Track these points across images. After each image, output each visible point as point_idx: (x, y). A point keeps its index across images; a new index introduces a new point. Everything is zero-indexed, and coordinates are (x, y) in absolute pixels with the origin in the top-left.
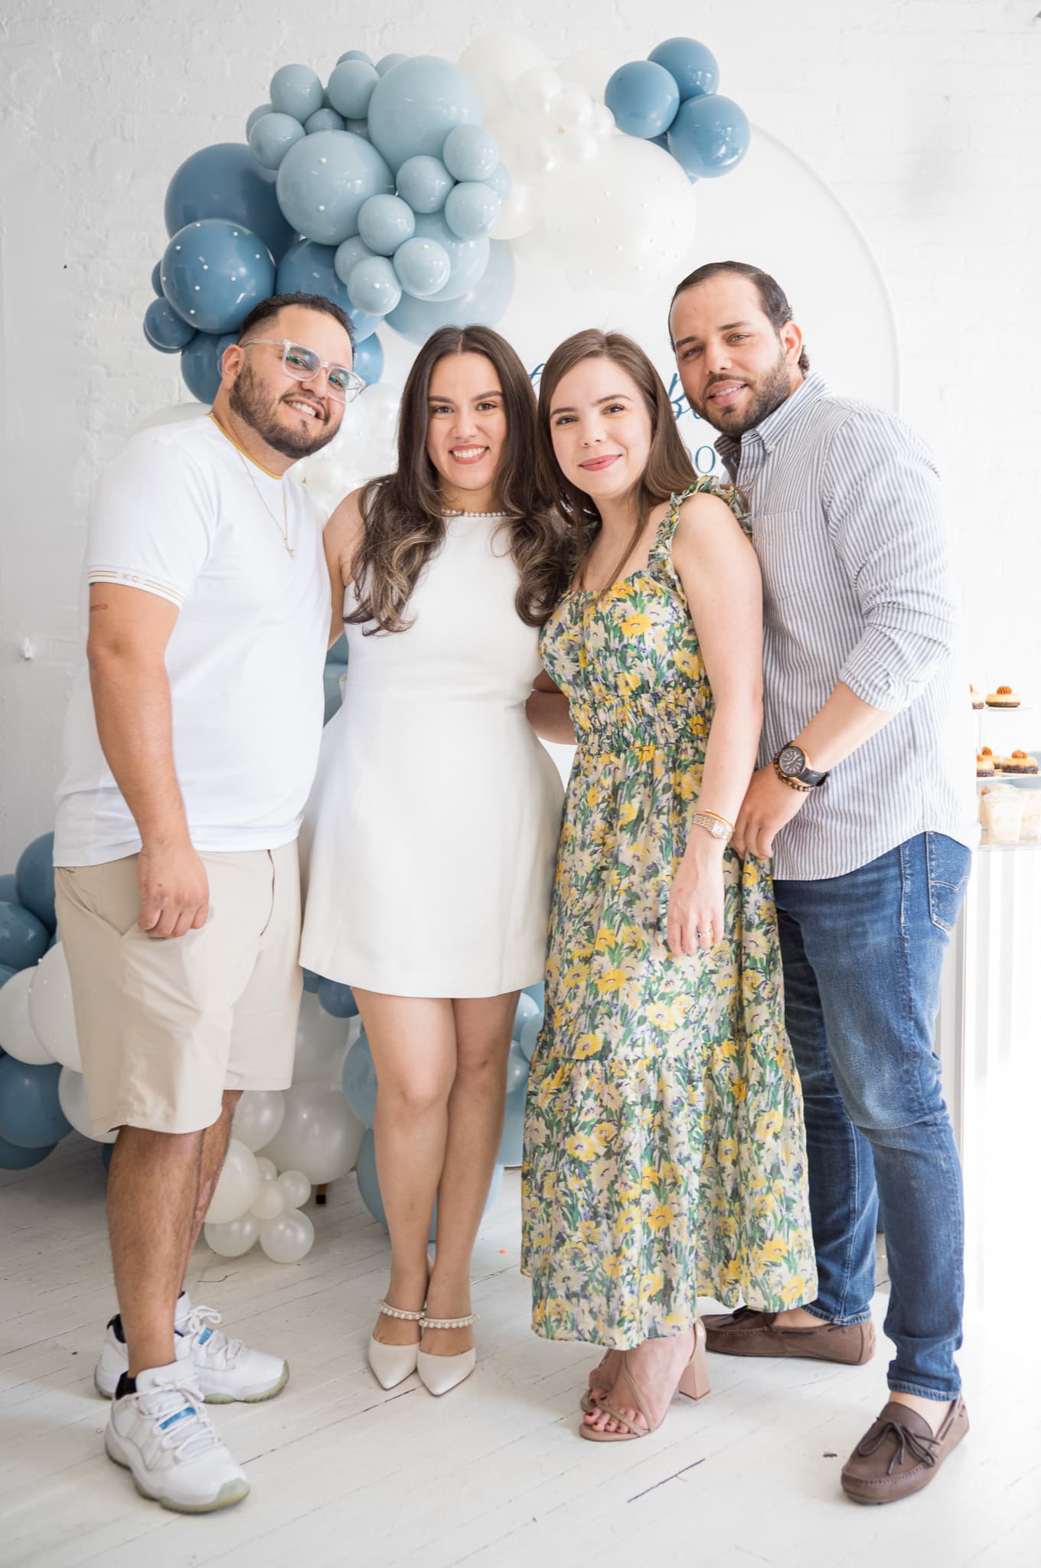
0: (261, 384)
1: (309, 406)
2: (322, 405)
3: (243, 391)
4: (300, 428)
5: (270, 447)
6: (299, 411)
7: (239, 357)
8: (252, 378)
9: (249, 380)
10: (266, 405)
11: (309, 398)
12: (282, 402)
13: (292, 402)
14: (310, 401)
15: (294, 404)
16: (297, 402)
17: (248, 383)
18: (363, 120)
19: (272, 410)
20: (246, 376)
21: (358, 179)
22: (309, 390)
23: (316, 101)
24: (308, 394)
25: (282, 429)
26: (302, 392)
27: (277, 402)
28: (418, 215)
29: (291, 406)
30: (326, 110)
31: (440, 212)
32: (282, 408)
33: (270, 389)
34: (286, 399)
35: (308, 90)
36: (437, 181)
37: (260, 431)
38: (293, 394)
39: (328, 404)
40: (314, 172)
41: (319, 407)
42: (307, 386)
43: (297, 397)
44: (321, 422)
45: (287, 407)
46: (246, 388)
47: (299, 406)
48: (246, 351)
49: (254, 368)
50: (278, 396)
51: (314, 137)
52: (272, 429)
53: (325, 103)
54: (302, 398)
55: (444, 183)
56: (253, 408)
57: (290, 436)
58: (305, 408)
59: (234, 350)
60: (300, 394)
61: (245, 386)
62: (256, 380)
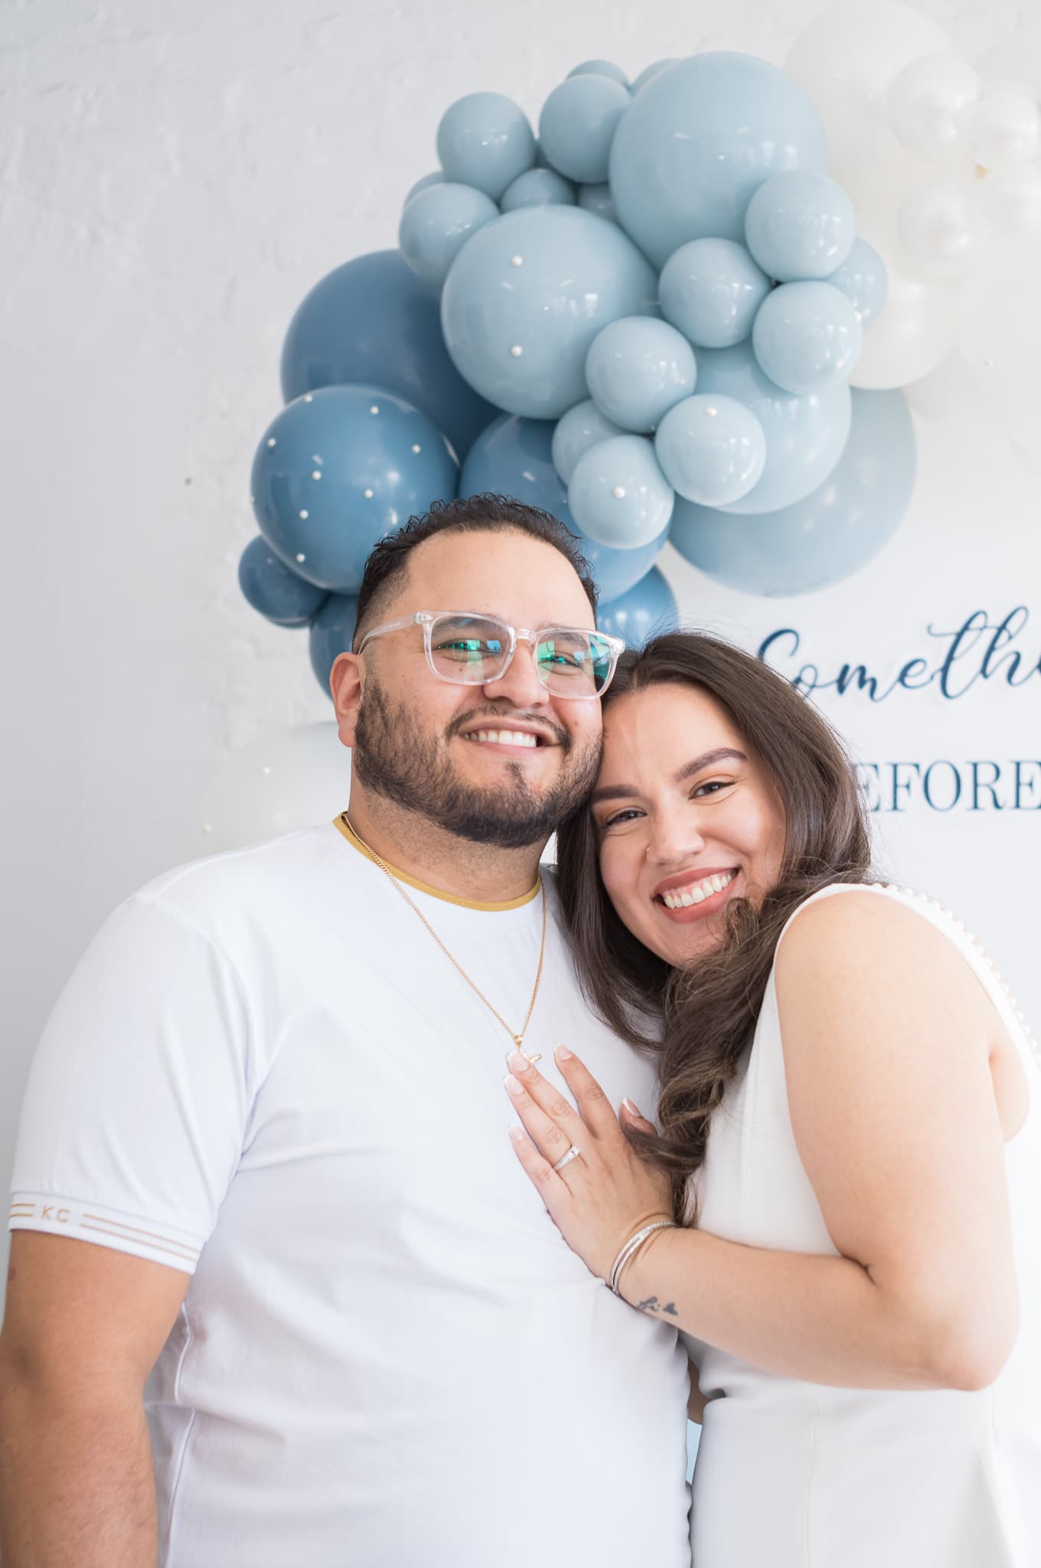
0: (402, 716)
1: (513, 729)
2: (542, 719)
3: (373, 741)
4: (508, 783)
5: (463, 841)
6: (495, 747)
7: (357, 675)
8: (382, 710)
9: (379, 714)
10: (423, 755)
11: (505, 713)
12: (456, 739)
13: (476, 731)
14: (509, 720)
15: (482, 736)
16: (487, 728)
17: (379, 721)
18: (603, 185)
19: (440, 761)
20: (373, 711)
21: (591, 291)
22: (501, 699)
23: (522, 157)
24: (499, 706)
25: (471, 796)
26: (489, 705)
27: (442, 742)
28: (702, 352)
29: (478, 742)
30: (540, 172)
31: (745, 345)
32: (458, 750)
33: (421, 719)
34: (460, 727)
35: (504, 138)
36: (736, 285)
37: (430, 811)
38: (470, 715)
39: (558, 711)
40: (506, 285)
41: (536, 725)
42: (493, 691)
43: (480, 719)
44: (552, 755)
45: (469, 745)
46: (377, 735)
47: (492, 737)
48: (366, 658)
49: (384, 688)
50: (440, 730)
51: (510, 219)
52: (452, 801)
53: (538, 159)
54: (491, 719)
55: (748, 288)
56: (401, 770)
57: (490, 805)
58: (506, 738)
59: (346, 664)
60: (484, 711)
61: (375, 731)
62: (392, 710)
